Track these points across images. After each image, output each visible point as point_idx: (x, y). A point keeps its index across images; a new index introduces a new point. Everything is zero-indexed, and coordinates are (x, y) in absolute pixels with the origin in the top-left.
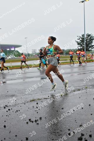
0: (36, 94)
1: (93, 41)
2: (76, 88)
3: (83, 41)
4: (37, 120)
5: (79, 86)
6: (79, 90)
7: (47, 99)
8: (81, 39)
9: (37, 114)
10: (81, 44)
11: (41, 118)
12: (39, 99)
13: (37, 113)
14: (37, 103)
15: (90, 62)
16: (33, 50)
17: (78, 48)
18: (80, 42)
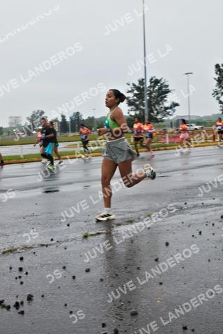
0: (18, 233)
1: (165, 97)
2: (123, 217)
3: (140, 96)
4: (19, 301)
5: (131, 212)
6: (131, 222)
7: (47, 246)
8: (136, 92)
9: (21, 286)
10: (137, 103)
11: (30, 298)
12: (26, 248)
13: (22, 283)
14: (22, 259)
15: (159, 150)
16: (11, 117)
17: (128, 115)
18: (135, 98)
